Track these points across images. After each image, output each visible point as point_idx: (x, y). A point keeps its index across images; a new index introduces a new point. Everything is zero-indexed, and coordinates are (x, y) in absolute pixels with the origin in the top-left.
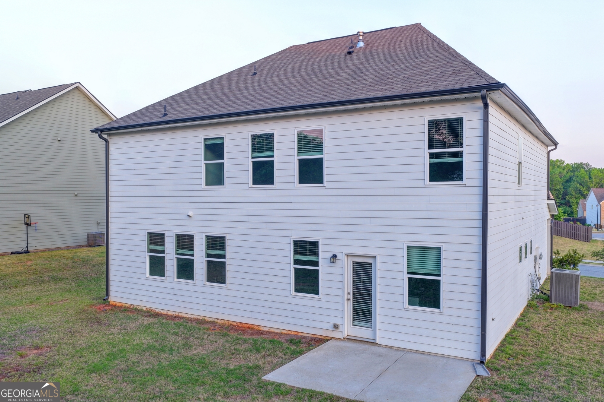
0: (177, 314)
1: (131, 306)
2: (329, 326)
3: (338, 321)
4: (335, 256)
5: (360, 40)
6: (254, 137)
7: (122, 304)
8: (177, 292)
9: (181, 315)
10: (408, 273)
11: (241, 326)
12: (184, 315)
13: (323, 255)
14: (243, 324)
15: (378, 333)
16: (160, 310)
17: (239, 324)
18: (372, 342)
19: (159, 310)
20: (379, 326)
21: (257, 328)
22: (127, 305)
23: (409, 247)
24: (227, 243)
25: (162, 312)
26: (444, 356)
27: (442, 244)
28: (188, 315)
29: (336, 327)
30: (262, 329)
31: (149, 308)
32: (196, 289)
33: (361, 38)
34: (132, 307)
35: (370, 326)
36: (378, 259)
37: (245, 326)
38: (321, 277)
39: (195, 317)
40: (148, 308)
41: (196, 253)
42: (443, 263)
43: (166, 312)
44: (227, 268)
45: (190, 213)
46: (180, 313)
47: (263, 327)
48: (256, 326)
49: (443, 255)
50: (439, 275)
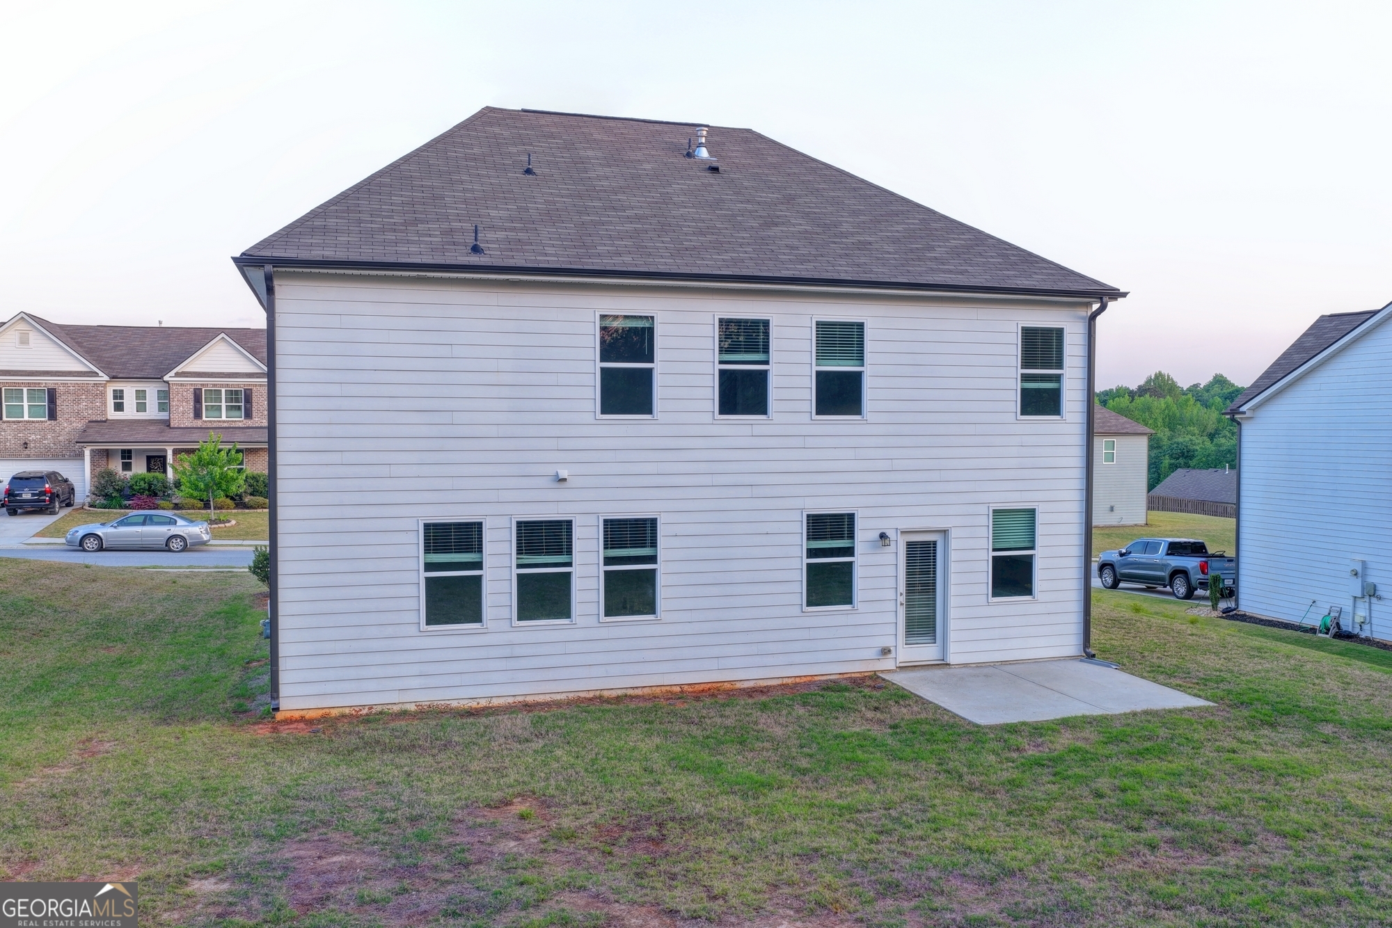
0: (521, 699)
1: (361, 710)
2: (872, 653)
3: (888, 642)
4: (883, 536)
5: (700, 145)
6: (725, 324)
7: (327, 711)
8: (518, 651)
9: (529, 699)
10: (994, 550)
11: (691, 690)
12: (541, 699)
13: (864, 534)
14: (697, 686)
15: (953, 648)
16: (462, 702)
17: (686, 687)
18: (938, 665)
19: (460, 701)
20: (952, 636)
21: (727, 686)
22: (347, 711)
23: (994, 511)
24: (661, 530)
25: (474, 704)
26: (1036, 661)
27: (1037, 504)
28: (552, 696)
29: (885, 651)
30: (739, 685)
31: (428, 703)
32: (578, 634)
33: (703, 140)
34: (365, 711)
35: (933, 641)
36: (953, 534)
37: (701, 689)
38: (858, 573)
39: (571, 696)
40: (423, 703)
41: (577, 557)
42: (1039, 530)
43: (483, 703)
44: (661, 580)
45: (563, 473)
46: (528, 697)
47: (742, 682)
48: (726, 684)
49: (1039, 519)
50: (1032, 548)
